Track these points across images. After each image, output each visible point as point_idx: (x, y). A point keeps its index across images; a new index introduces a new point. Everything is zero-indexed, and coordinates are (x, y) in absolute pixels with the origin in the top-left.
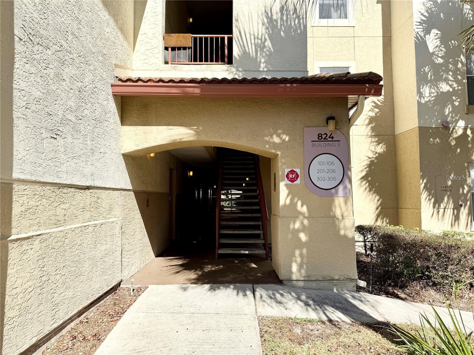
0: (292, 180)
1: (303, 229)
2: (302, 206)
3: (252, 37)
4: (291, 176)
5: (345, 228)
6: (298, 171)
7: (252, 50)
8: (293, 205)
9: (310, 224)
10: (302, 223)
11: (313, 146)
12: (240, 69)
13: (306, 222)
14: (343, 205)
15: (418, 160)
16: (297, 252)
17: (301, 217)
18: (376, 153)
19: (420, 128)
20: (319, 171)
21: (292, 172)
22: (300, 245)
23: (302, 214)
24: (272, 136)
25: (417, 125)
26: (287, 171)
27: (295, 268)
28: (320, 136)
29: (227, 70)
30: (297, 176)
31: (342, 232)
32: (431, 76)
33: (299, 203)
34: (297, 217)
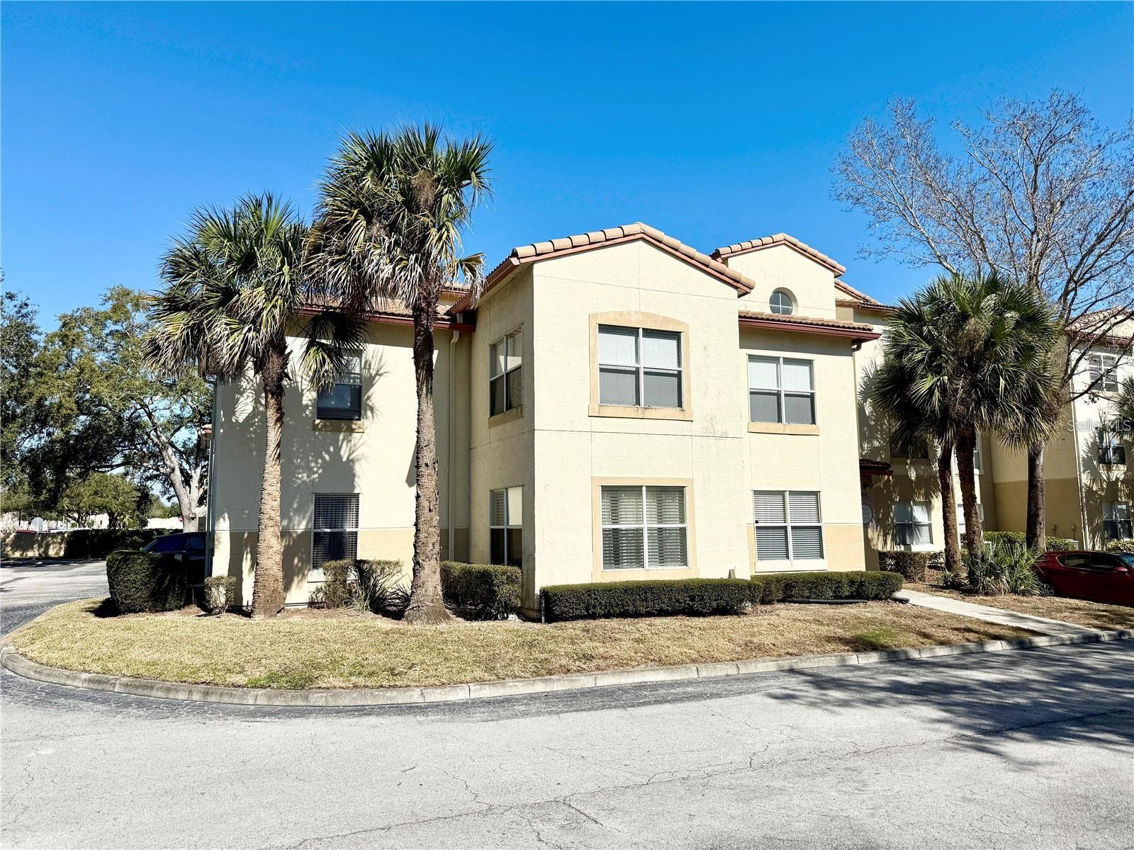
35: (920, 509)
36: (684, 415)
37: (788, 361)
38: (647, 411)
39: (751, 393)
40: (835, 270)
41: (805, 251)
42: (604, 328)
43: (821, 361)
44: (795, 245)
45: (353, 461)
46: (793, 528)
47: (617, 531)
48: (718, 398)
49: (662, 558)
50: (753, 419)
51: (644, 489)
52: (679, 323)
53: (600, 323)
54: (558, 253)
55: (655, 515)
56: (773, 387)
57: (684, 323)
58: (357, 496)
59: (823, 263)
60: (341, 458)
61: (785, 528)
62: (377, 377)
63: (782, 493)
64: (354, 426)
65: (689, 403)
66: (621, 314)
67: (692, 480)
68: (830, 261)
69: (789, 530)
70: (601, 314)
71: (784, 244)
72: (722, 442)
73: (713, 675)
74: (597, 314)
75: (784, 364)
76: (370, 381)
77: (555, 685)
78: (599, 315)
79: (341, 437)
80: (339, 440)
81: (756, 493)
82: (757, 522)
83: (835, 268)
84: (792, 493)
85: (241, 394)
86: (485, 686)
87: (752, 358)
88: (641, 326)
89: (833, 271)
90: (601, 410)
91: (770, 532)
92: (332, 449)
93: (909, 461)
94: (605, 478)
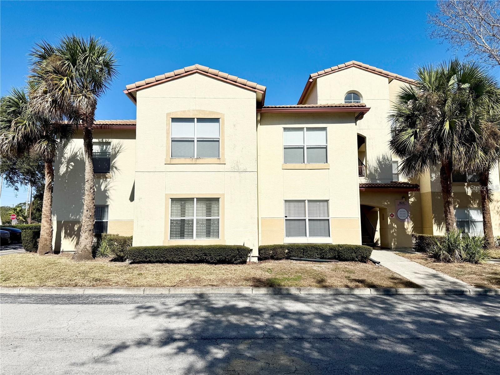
0: (392, 217)
1: (395, 232)
2: (395, 225)
3: (373, 167)
4: (391, 215)
5: (408, 232)
6: (394, 214)
7: (373, 171)
8: (391, 224)
9: (397, 230)
10: (395, 230)
11: (398, 206)
12: (369, 178)
13: (396, 230)
14: (407, 224)
15: (431, 206)
16: (393, 240)
17: (394, 228)
18: (411, 201)
19: (432, 192)
20: (400, 214)
21: (392, 214)
22: (394, 237)
23: (395, 227)
24: (384, 202)
25: (430, 191)
26: (390, 214)
27: (392, 244)
28: (400, 203)
29: (365, 179)
30: (393, 215)
31: (407, 233)
32: (436, 169)
33: (394, 224)
34: (393, 228)
35: (475, 212)
36: (220, 161)
37: (309, 129)
38: (198, 160)
39: (285, 148)
40: (388, 76)
41: (367, 69)
42: (174, 120)
43: (331, 127)
44: (361, 66)
45: (106, 190)
46: (309, 220)
47: (184, 220)
48: (242, 151)
49: (208, 234)
50: (285, 162)
51: (195, 199)
52: (218, 113)
53: (172, 117)
54: (149, 85)
55: (205, 212)
56: (300, 144)
57: (221, 114)
58: (108, 206)
59: (380, 74)
60: (101, 189)
61: (305, 220)
62: (118, 154)
63: (304, 201)
64: (107, 176)
65: (223, 154)
66: (184, 112)
67: (224, 195)
68: (384, 72)
69: (307, 221)
70: (173, 113)
71: (354, 66)
72: (244, 174)
73: (153, 293)
74: (171, 113)
75: (307, 131)
76: (115, 156)
77: (62, 291)
78: (172, 114)
79: (101, 181)
80: (100, 182)
81: (286, 201)
82: (286, 217)
83: (388, 75)
84: (309, 201)
85: (62, 164)
86: (27, 289)
87: (285, 129)
88: (196, 117)
89: (388, 77)
90: (171, 161)
91: (293, 222)
92: (97, 185)
93: (466, 184)
94: (173, 195)
